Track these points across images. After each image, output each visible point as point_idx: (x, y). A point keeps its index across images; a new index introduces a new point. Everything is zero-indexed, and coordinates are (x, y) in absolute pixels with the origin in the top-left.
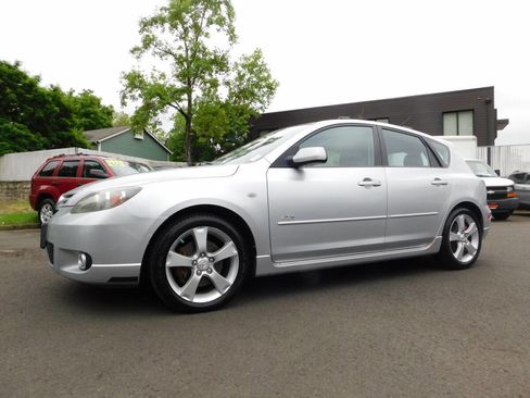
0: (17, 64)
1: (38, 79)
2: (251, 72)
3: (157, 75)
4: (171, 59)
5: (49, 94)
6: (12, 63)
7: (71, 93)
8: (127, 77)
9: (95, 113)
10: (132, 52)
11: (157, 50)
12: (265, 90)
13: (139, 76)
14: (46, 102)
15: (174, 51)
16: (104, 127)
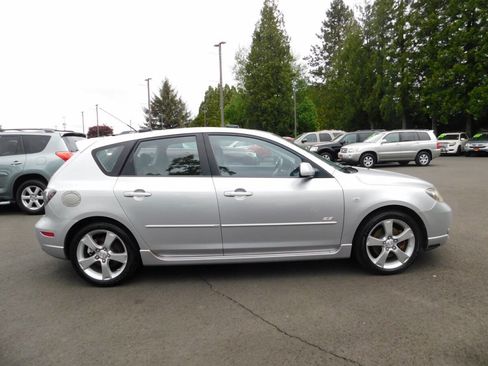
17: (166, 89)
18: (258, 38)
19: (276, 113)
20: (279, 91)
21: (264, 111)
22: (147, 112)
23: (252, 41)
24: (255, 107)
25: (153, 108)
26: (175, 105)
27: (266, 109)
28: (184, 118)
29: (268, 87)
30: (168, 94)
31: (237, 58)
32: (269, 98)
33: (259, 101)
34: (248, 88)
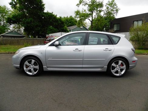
0: (52, 13)
1: (56, 15)
2: (111, 6)
3: (83, 10)
4: (87, 6)
5: (59, 19)
6: (51, 13)
7: (67, 17)
8: (76, 12)
9: (72, 22)
10: (77, 5)
11: (83, 4)
12: (115, 11)
13: (79, 12)
14: (58, 21)
15: (88, 3)
16: (74, 25)
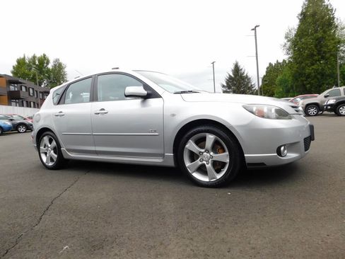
17: (237, 69)
18: (304, 16)
19: (319, 76)
20: (323, 58)
21: (308, 76)
22: (223, 86)
23: (298, 21)
24: (300, 74)
25: (227, 83)
26: (243, 79)
27: (310, 74)
28: (250, 88)
29: (312, 55)
30: (238, 72)
31: (286, 37)
32: (313, 64)
33: (304, 68)
34: (295, 59)
